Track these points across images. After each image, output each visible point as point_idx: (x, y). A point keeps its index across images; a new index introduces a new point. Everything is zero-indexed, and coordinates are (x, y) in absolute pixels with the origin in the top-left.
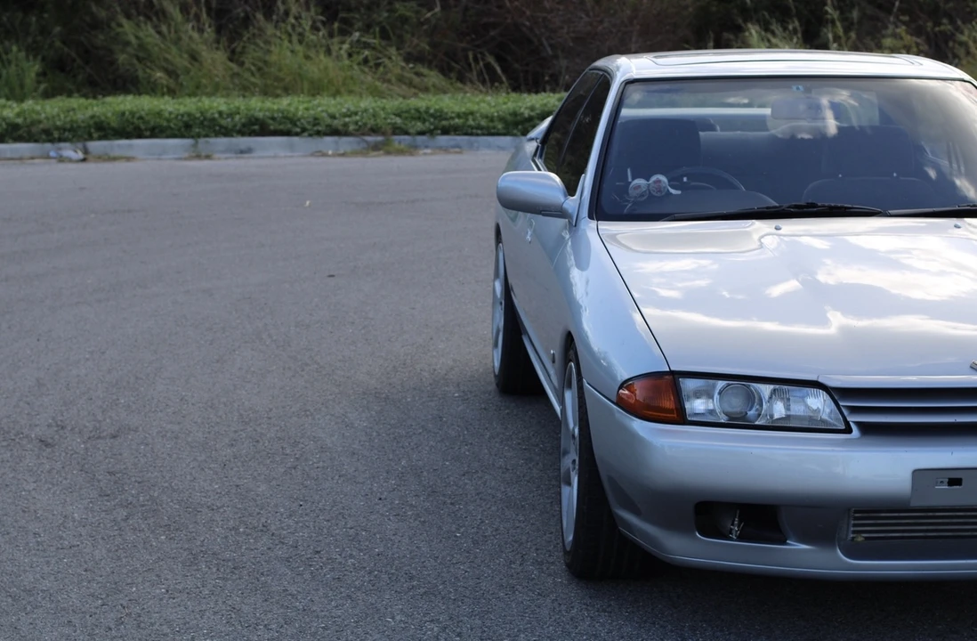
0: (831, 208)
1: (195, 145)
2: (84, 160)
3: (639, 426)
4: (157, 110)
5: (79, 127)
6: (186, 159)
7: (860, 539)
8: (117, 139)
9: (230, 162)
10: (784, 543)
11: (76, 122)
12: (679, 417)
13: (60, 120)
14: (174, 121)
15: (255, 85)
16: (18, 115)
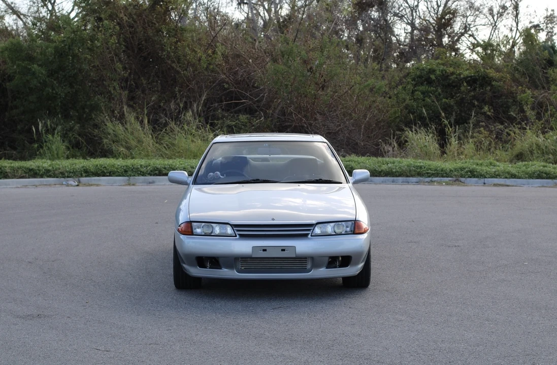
0: (264, 181)
1: (129, 180)
2: (78, 185)
3: (182, 237)
4: (113, 164)
5: (77, 171)
6: (124, 185)
7: (243, 268)
8: (93, 177)
9: (143, 187)
10: (221, 269)
11: (76, 169)
12: (192, 234)
13: (68, 168)
14: (120, 169)
15: (166, 154)
16: (50, 166)
